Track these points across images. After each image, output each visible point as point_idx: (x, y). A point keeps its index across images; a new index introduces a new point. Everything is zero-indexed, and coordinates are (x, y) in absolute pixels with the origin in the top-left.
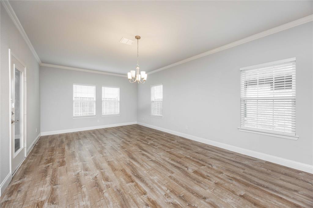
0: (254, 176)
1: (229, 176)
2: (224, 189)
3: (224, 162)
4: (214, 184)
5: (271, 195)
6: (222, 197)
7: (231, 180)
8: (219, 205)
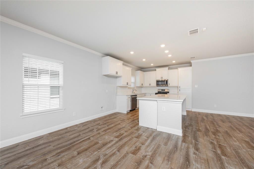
0: (62, 143)
1: (54, 156)
2: (68, 161)
3: (27, 155)
4: (59, 167)
5: (80, 142)
6: (77, 164)
7: (59, 155)
8: (84, 167)
